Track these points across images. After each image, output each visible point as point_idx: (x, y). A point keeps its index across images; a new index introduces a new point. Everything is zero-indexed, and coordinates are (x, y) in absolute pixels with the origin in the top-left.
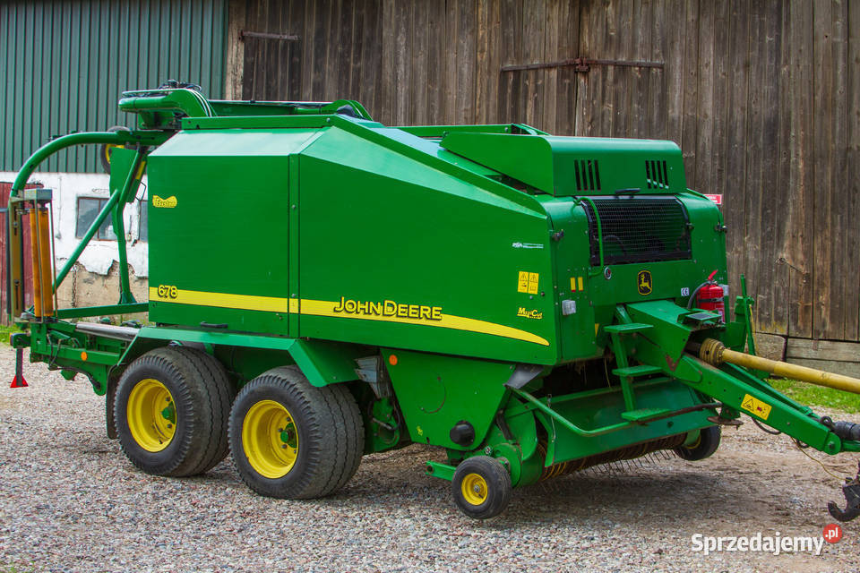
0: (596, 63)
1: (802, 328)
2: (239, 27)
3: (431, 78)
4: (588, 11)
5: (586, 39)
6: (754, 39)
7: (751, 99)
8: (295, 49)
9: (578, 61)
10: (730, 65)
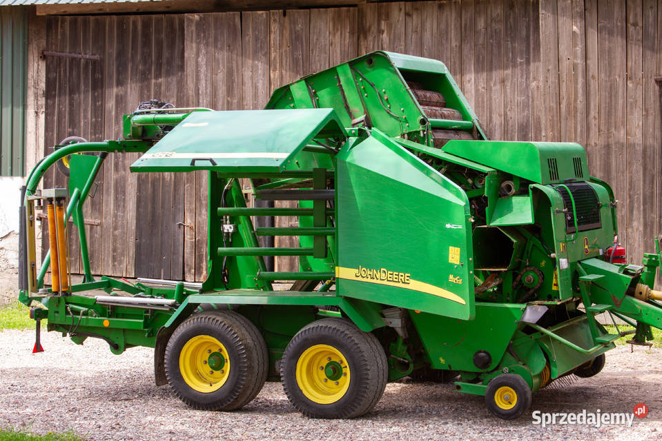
2: (39, 47)
3: (230, 91)
4: (366, 38)
6: (507, 60)
7: (507, 107)
8: (97, 67)
10: (488, 80)
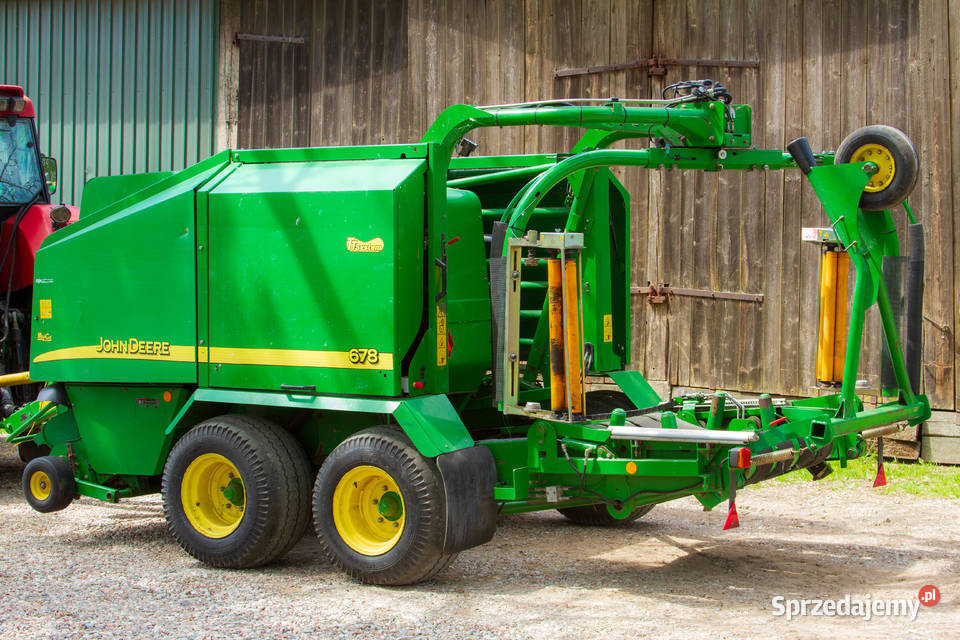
0: (674, 64)
1: (941, 397)
2: (233, 28)
3: (469, 86)
5: (661, 34)
6: (872, 27)
7: (871, 104)
8: (301, 54)
9: (652, 62)
10: (843, 63)
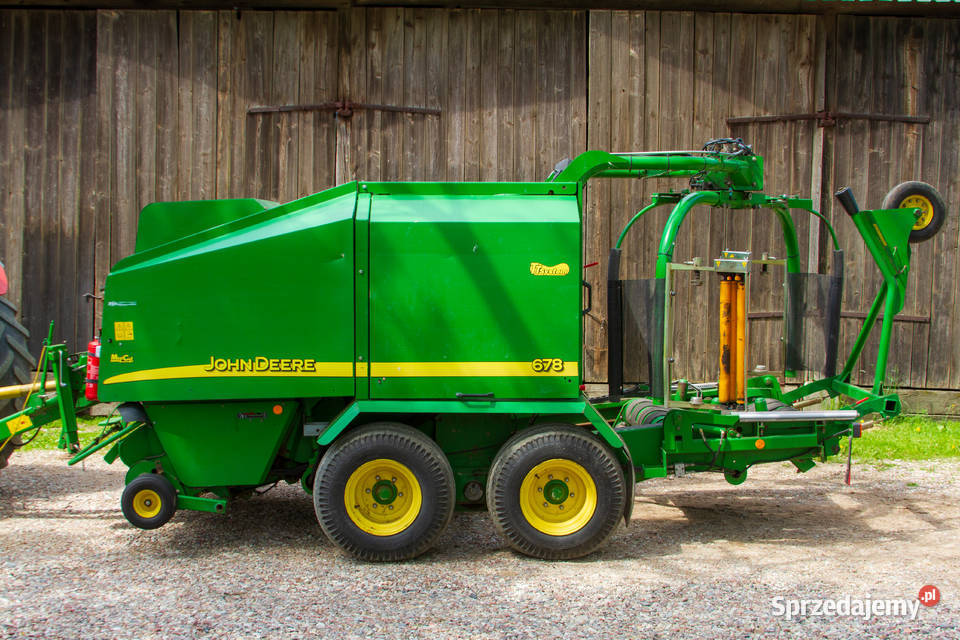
0: (360, 108)
3: (161, 117)
4: (349, 52)
5: (346, 81)
9: (339, 105)
10: (515, 115)
